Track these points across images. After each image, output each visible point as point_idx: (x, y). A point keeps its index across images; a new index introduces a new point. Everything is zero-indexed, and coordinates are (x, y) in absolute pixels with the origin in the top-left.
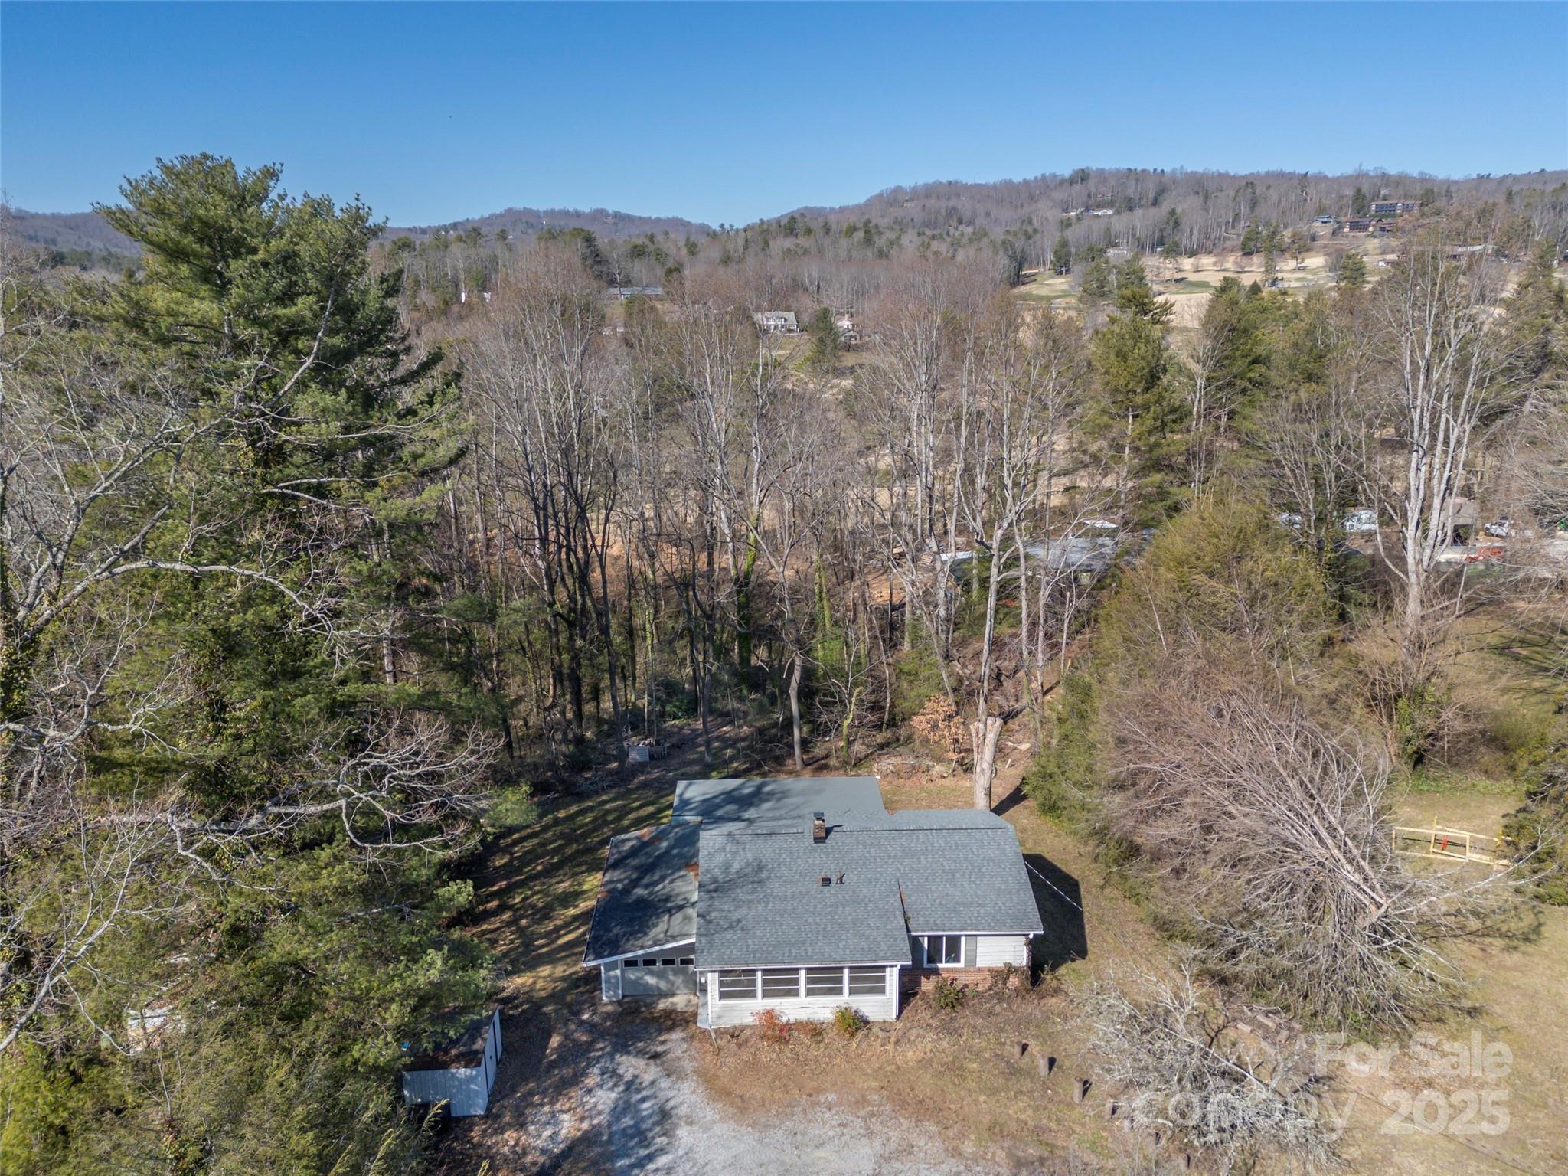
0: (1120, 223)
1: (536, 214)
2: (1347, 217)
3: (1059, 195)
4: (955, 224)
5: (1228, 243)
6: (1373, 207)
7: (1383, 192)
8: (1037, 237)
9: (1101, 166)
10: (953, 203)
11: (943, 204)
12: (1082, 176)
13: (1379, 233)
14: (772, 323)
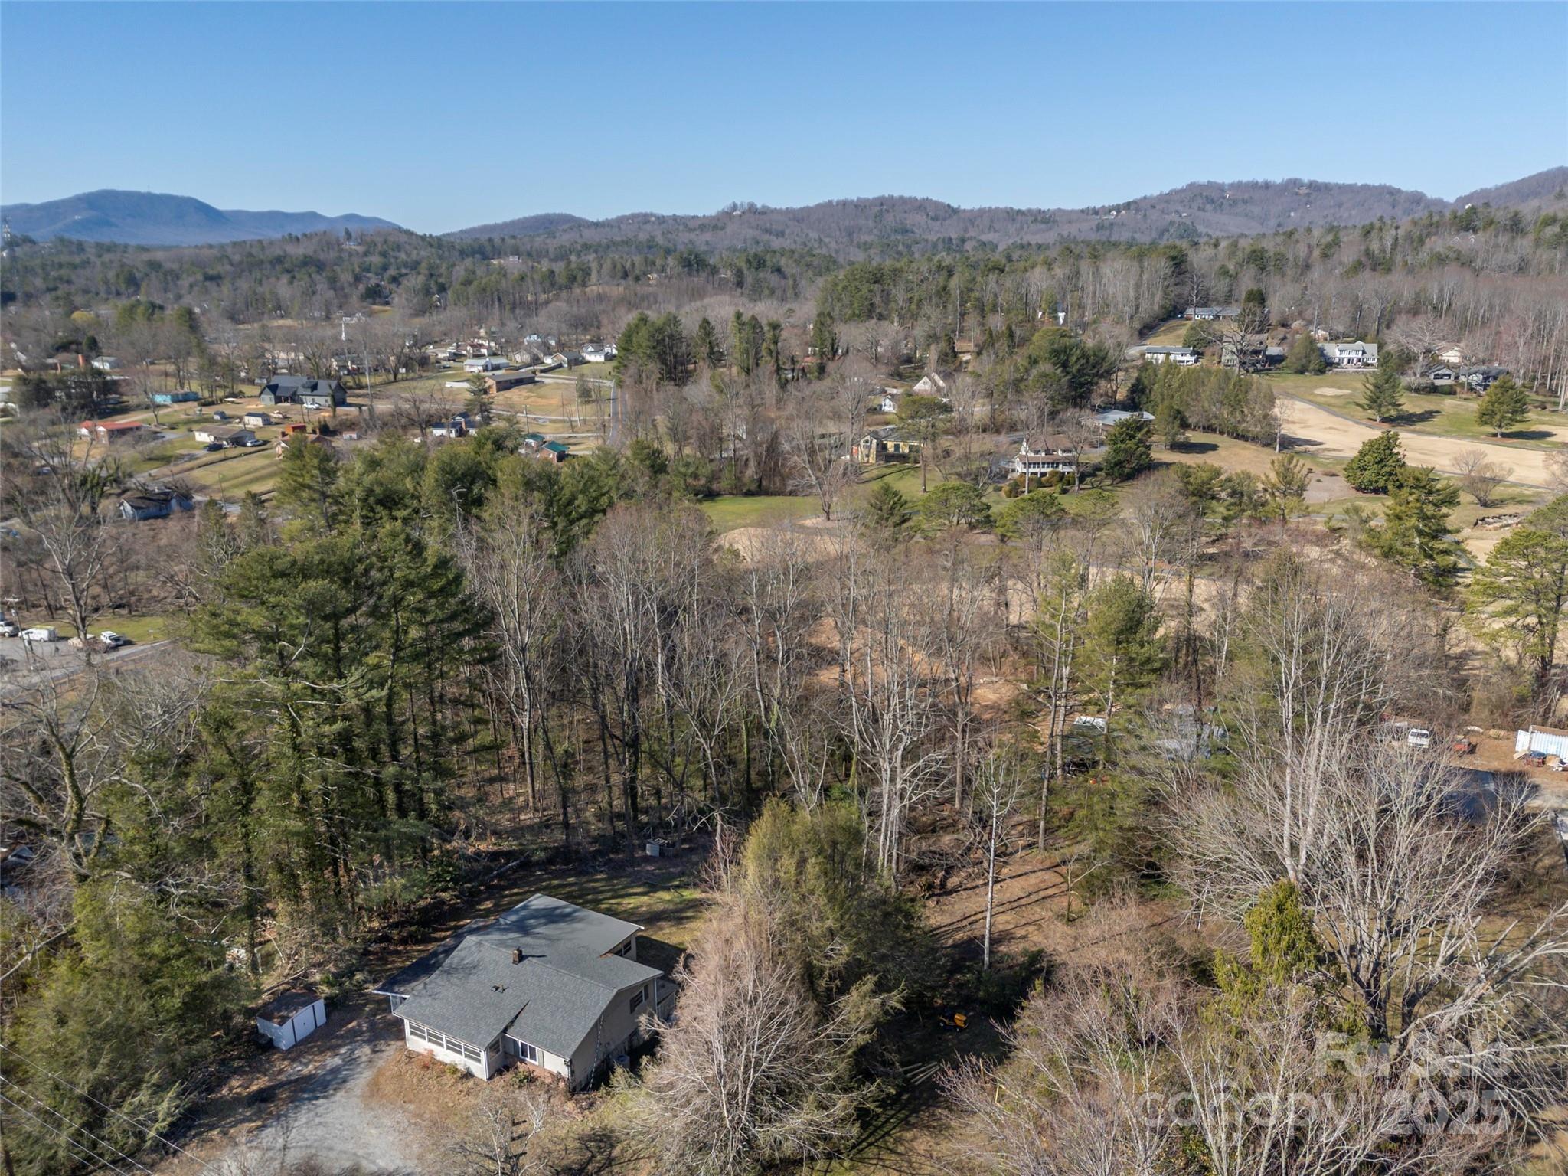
1: (1221, 188)
14: (1345, 355)
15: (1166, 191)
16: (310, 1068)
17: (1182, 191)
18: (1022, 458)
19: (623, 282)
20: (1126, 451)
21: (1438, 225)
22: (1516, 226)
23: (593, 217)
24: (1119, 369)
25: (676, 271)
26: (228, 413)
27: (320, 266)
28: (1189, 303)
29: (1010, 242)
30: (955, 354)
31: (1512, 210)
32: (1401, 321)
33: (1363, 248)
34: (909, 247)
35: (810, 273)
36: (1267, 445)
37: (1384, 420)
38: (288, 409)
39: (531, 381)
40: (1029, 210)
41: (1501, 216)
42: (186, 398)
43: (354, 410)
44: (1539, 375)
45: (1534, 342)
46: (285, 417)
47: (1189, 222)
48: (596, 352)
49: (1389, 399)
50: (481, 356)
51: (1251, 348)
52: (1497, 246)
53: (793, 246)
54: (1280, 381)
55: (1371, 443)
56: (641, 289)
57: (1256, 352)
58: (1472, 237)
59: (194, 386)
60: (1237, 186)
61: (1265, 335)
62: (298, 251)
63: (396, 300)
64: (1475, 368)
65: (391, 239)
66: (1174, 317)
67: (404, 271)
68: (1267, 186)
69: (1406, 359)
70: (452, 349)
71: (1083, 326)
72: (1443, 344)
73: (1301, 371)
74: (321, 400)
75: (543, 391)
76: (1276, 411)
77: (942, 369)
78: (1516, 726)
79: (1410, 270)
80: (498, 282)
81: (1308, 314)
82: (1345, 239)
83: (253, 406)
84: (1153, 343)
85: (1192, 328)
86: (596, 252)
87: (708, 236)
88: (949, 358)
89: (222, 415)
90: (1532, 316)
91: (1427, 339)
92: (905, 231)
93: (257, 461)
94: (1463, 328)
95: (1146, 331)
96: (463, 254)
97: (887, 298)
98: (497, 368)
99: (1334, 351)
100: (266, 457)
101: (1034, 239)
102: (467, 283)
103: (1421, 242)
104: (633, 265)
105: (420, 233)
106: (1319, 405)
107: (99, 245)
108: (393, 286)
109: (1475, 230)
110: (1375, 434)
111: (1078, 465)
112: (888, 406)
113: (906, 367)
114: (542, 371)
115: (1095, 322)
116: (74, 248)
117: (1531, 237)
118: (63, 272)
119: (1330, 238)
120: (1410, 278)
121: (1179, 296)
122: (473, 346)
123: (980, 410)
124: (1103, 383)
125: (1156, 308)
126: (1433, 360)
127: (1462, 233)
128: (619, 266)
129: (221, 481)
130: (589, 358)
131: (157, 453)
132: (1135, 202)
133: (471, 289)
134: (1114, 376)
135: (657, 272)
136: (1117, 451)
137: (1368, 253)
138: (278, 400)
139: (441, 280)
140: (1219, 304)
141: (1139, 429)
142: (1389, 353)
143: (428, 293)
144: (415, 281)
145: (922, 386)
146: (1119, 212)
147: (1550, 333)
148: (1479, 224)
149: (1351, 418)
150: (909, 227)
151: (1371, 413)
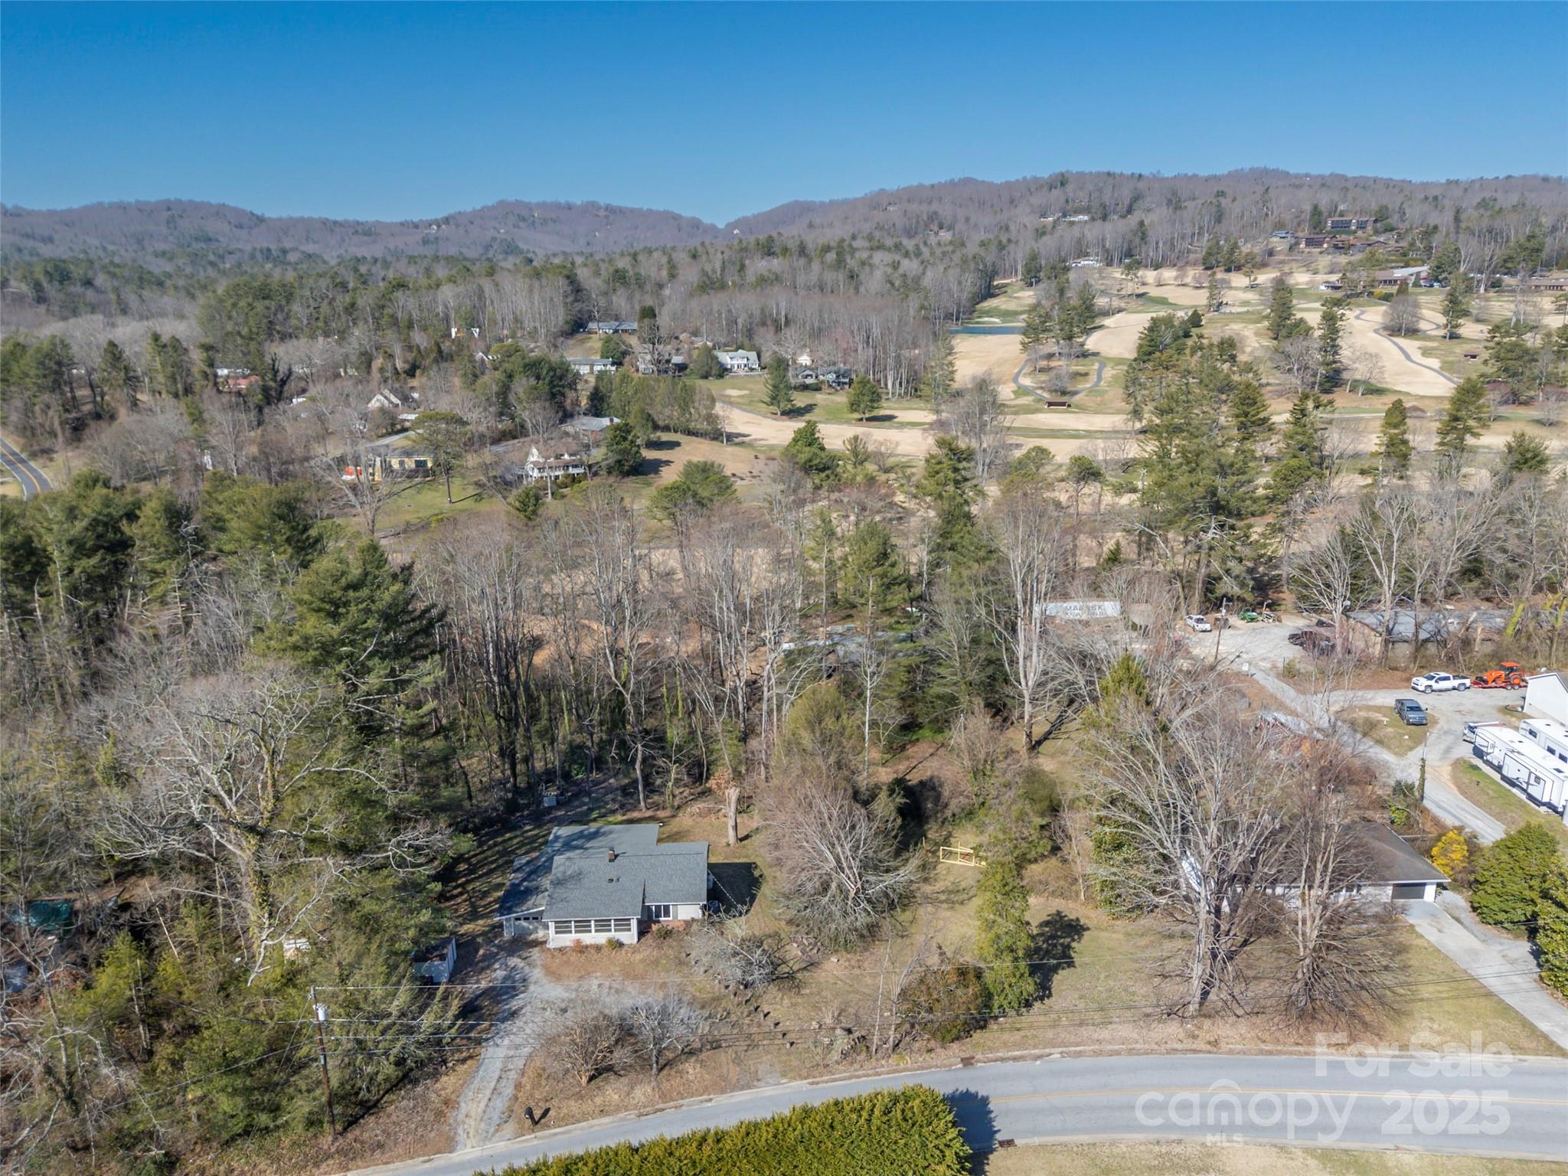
0: (1092, 233)
1: (529, 207)
2: (1305, 232)
3: (1036, 200)
4: (936, 229)
5: (1192, 256)
6: (1329, 224)
7: (1341, 207)
8: (1011, 247)
9: (1080, 170)
10: (935, 207)
11: (924, 208)
12: (1062, 181)
13: (1331, 250)
14: (735, 362)
15: (478, 207)
16: (484, 985)
17: (493, 208)
18: (532, 463)
20: (623, 451)
28: (591, 318)
36: (715, 439)
37: (784, 414)
41: (790, 242)
47: (509, 239)
49: (785, 396)
51: (660, 358)
57: (668, 361)
58: (776, 261)
60: (543, 206)
64: (827, 369)
66: (580, 331)
68: (569, 207)
73: (706, 376)
76: (717, 411)
85: (601, 341)
88: (393, 375)
99: (726, 358)
106: (734, 405)
121: (581, 312)
125: (562, 323)
132: (452, 217)
134: (573, 387)
136: (616, 452)
142: (767, 359)
146: (439, 226)
148: (777, 249)
149: (758, 413)
150: (211, 235)
151: (773, 408)
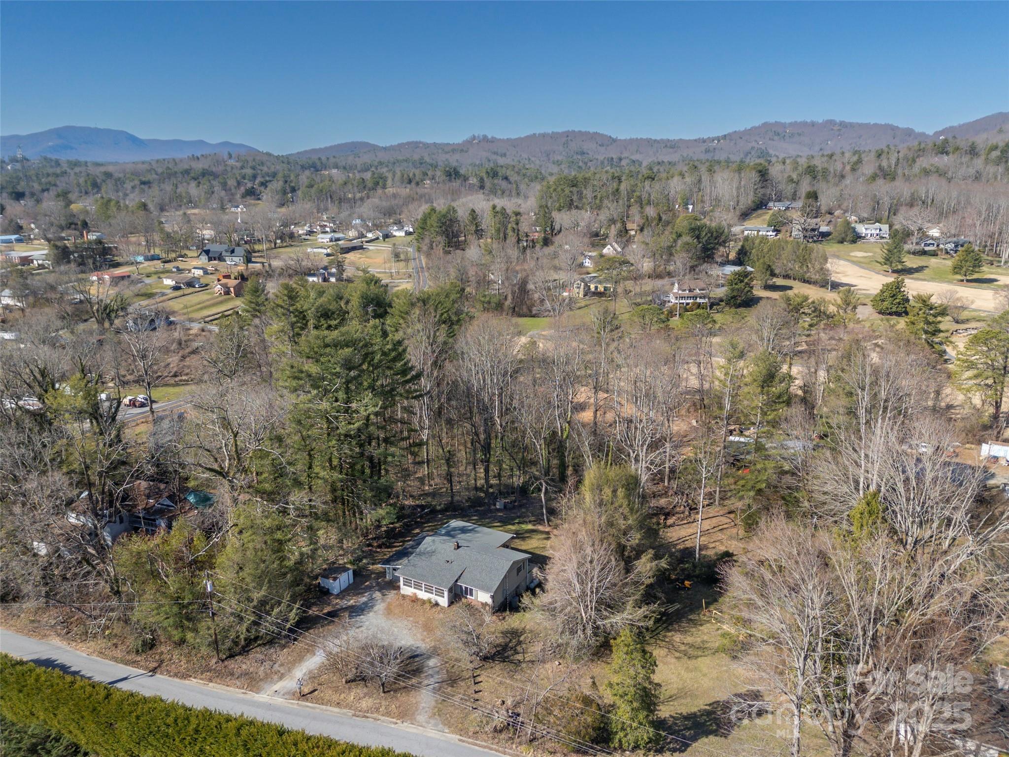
1: (783, 125)
14: (869, 232)
15: (749, 127)
16: (352, 602)
17: (759, 127)
18: (674, 294)
19: (408, 186)
20: (738, 290)
21: (924, 150)
22: (973, 151)
23: (382, 144)
24: (731, 240)
25: (441, 180)
26: (181, 267)
27: (215, 176)
28: (770, 199)
29: (650, 160)
30: (627, 231)
31: (971, 140)
32: (903, 210)
33: (877, 164)
34: (586, 163)
35: (526, 180)
36: (822, 286)
37: (894, 272)
38: (218, 265)
39: (361, 248)
40: (662, 140)
41: (964, 145)
42: (153, 258)
43: (259, 266)
44: (988, 244)
45: (985, 224)
46: (216, 270)
47: (764, 148)
48: (399, 230)
49: (897, 259)
50: (326, 232)
51: (810, 227)
52: (962, 163)
53: (512, 163)
54: (830, 248)
55: (887, 285)
56: (420, 190)
57: (813, 230)
58: (946, 158)
59: (157, 251)
60: (794, 124)
61: (819, 219)
62: (199, 166)
63: (265, 197)
64: (949, 240)
65: (258, 158)
66: (761, 208)
67: (268, 179)
68: (813, 124)
69: (908, 234)
70: (307, 228)
71: (704, 214)
72: (930, 225)
73: (841, 242)
74: (237, 259)
75: (369, 254)
76: (828, 266)
77: (619, 240)
78: (980, 442)
79: (907, 178)
80: (330, 186)
81: (844, 206)
82: (866, 159)
83: (195, 263)
84: (749, 224)
85: (773, 215)
86: (387, 166)
87: (457, 156)
88: (623, 234)
89: (178, 268)
90: (984, 208)
91: (920, 222)
92: (583, 153)
93: (203, 296)
94: (942, 215)
95: (745, 215)
96: (303, 168)
97: (581, 196)
98: (338, 240)
99: (861, 229)
100: (208, 294)
101: (666, 159)
102: (311, 186)
103: (914, 161)
104: (414, 175)
105: (276, 154)
106: (853, 262)
107: (69, 162)
108: (262, 189)
109: (947, 153)
110: (890, 279)
111: (709, 298)
112: (588, 263)
113: (597, 239)
114: (367, 242)
115: (712, 211)
116: (53, 164)
117: (983, 157)
118: (50, 179)
119: (855, 158)
120: (907, 184)
121: (764, 195)
122: (321, 226)
123: (647, 265)
124: (721, 249)
125: (749, 202)
126: (923, 235)
127: (940, 155)
128: (405, 176)
129: (183, 308)
130: (395, 233)
131: (143, 291)
132: (729, 134)
133: (313, 190)
134: (727, 245)
135: (430, 179)
136: (733, 290)
137: (880, 168)
138: (210, 259)
139: (293, 184)
140: (788, 200)
141: (746, 276)
142: (896, 230)
143: (285, 193)
144: (277, 185)
145: (607, 250)
146: (719, 141)
147: (996, 218)
148: (950, 149)
149: (873, 270)
150: (585, 151)
151: (886, 267)
